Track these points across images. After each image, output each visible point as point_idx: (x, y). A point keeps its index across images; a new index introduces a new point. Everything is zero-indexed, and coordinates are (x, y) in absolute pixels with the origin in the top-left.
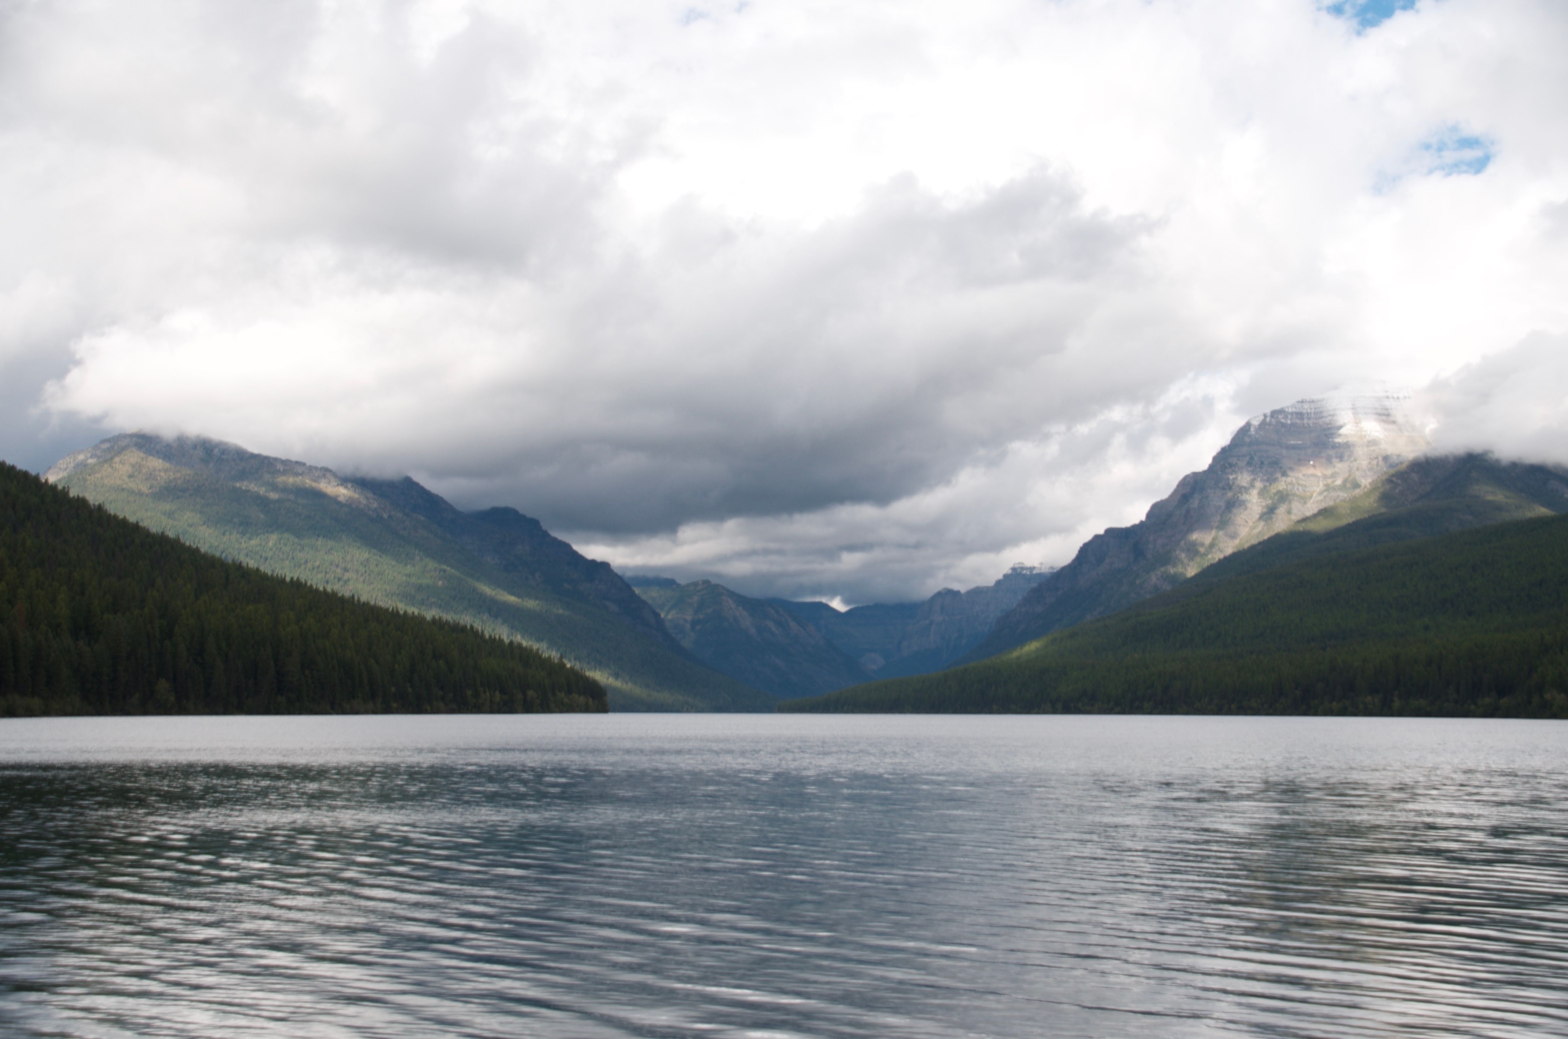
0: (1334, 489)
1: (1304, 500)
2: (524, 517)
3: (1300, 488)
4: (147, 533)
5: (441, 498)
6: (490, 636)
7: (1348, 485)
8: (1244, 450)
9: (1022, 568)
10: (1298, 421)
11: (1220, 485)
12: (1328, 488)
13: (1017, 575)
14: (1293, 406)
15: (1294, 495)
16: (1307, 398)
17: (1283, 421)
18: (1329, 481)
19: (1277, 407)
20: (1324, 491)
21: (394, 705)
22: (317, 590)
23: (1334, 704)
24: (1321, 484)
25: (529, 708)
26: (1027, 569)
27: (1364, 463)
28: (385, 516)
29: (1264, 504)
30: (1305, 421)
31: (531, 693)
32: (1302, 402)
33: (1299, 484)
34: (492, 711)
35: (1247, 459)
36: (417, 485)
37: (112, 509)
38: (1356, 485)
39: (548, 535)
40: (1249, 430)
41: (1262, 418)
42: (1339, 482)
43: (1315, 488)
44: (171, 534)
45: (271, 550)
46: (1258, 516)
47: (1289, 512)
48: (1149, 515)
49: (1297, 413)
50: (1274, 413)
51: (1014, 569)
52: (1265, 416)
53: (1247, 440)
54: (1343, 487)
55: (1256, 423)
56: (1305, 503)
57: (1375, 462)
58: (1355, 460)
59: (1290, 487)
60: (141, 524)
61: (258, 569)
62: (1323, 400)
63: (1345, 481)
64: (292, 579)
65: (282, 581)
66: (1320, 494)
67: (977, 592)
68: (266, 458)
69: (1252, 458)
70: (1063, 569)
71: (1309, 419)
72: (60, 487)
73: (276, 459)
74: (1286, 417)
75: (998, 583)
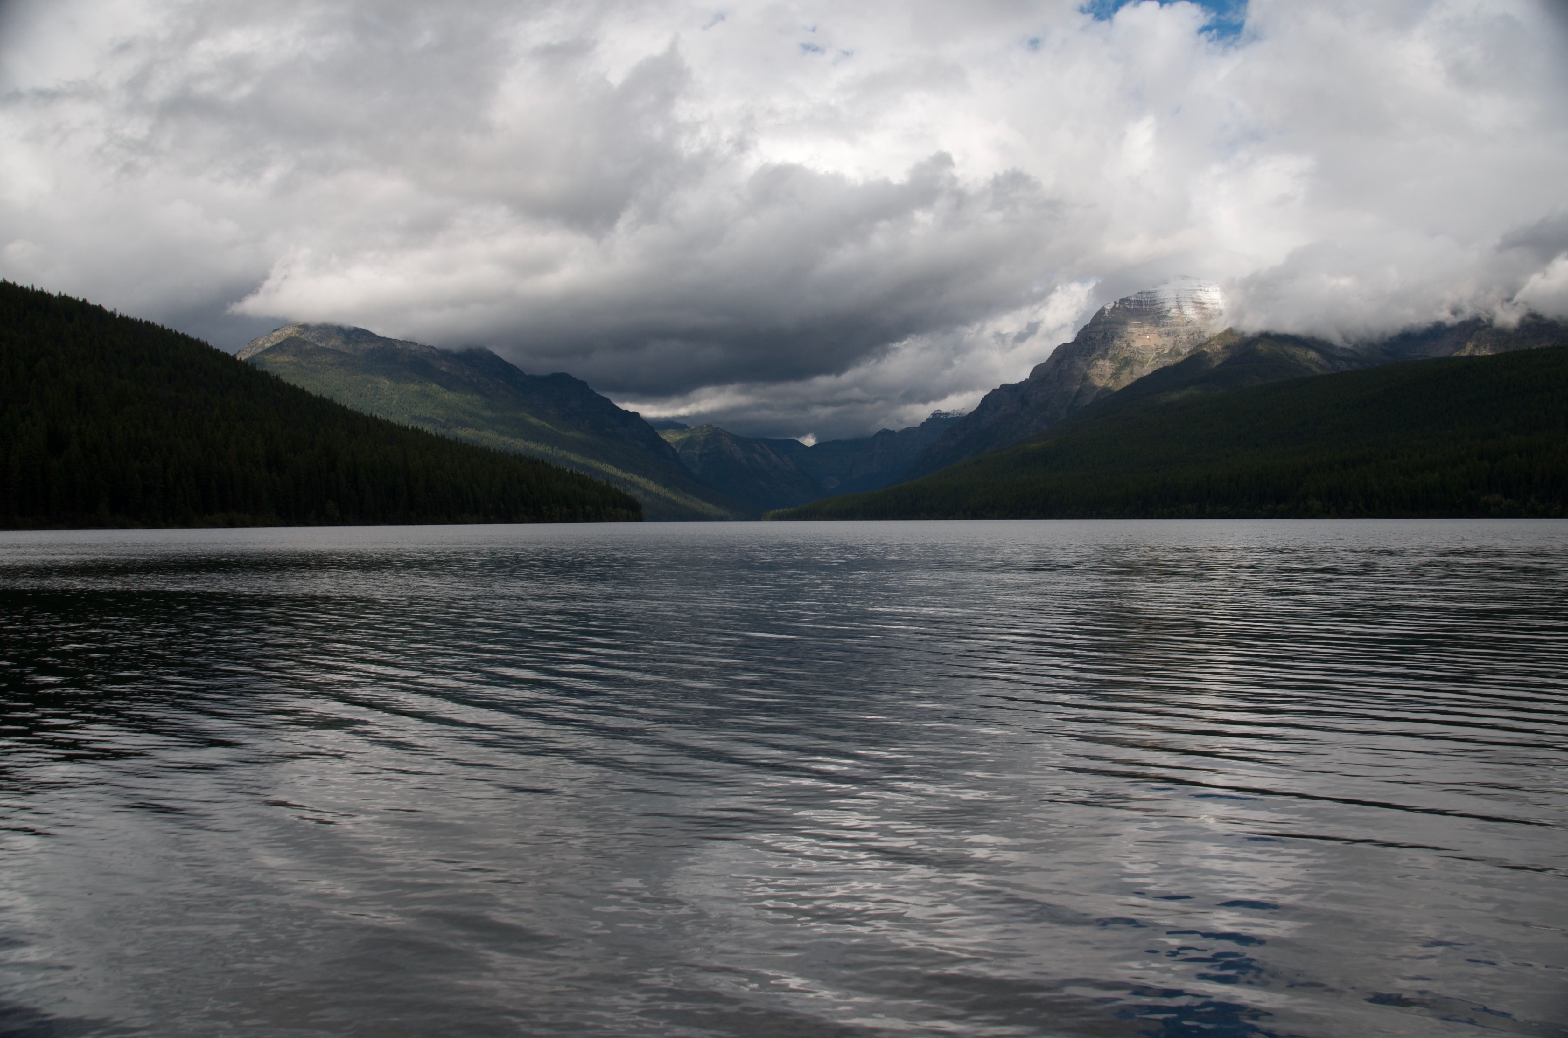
0: (1164, 356)
1: (1142, 364)
2: (575, 379)
3: (1140, 356)
4: (310, 395)
5: (515, 367)
6: (556, 467)
7: (1173, 354)
8: (1101, 327)
9: (940, 414)
10: (1139, 307)
11: (1083, 353)
12: (1159, 355)
13: (937, 418)
14: (1135, 296)
15: (1136, 360)
16: (1146, 290)
17: (1128, 306)
18: (1160, 350)
19: (1124, 297)
20: (1156, 358)
21: (492, 517)
22: (431, 435)
23: (1165, 510)
24: (1154, 353)
25: (587, 519)
26: (944, 414)
27: (1185, 338)
28: (475, 380)
29: (1114, 367)
30: (1144, 307)
31: (588, 507)
32: (1141, 293)
33: (1139, 353)
34: (561, 521)
35: (1103, 334)
36: (497, 358)
37: (285, 379)
38: (1179, 354)
39: (594, 393)
40: (1104, 313)
41: (1113, 304)
42: (1166, 351)
43: (1150, 355)
44: (326, 396)
45: (394, 407)
46: (1110, 376)
47: (1132, 373)
48: (1032, 375)
49: (1137, 301)
50: (1122, 301)
51: (934, 414)
52: (1115, 303)
53: (1103, 320)
54: (1169, 355)
55: (1109, 307)
56: (1143, 366)
57: (1192, 337)
58: (1178, 335)
59: (1132, 355)
60: (306, 389)
61: (388, 420)
62: (1156, 292)
63: (1171, 350)
64: (413, 427)
65: (407, 428)
66: (1153, 360)
67: (908, 431)
68: (389, 339)
69: (1106, 334)
70: (971, 414)
71: (1146, 305)
72: (249, 364)
73: (395, 340)
74: (1130, 304)
75: (923, 424)
